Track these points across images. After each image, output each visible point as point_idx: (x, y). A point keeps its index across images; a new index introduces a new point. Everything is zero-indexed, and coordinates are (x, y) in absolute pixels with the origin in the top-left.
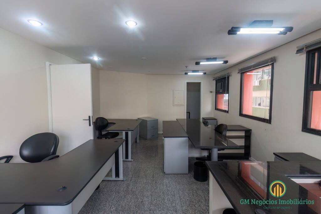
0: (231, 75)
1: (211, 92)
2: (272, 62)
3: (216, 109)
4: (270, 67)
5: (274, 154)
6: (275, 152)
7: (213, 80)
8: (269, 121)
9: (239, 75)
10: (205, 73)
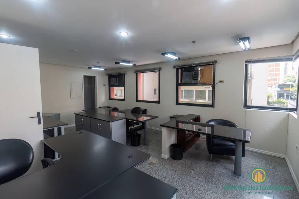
0: (126, 74)
1: (105, 85)
2: (158, 70)
3: (110, 99)
4: (158, 72)
5: (170, 117)
6: (170, 116)
7: (107, 75)
8: (158, 102)
9: (135, 75)
10: (106, 69)
